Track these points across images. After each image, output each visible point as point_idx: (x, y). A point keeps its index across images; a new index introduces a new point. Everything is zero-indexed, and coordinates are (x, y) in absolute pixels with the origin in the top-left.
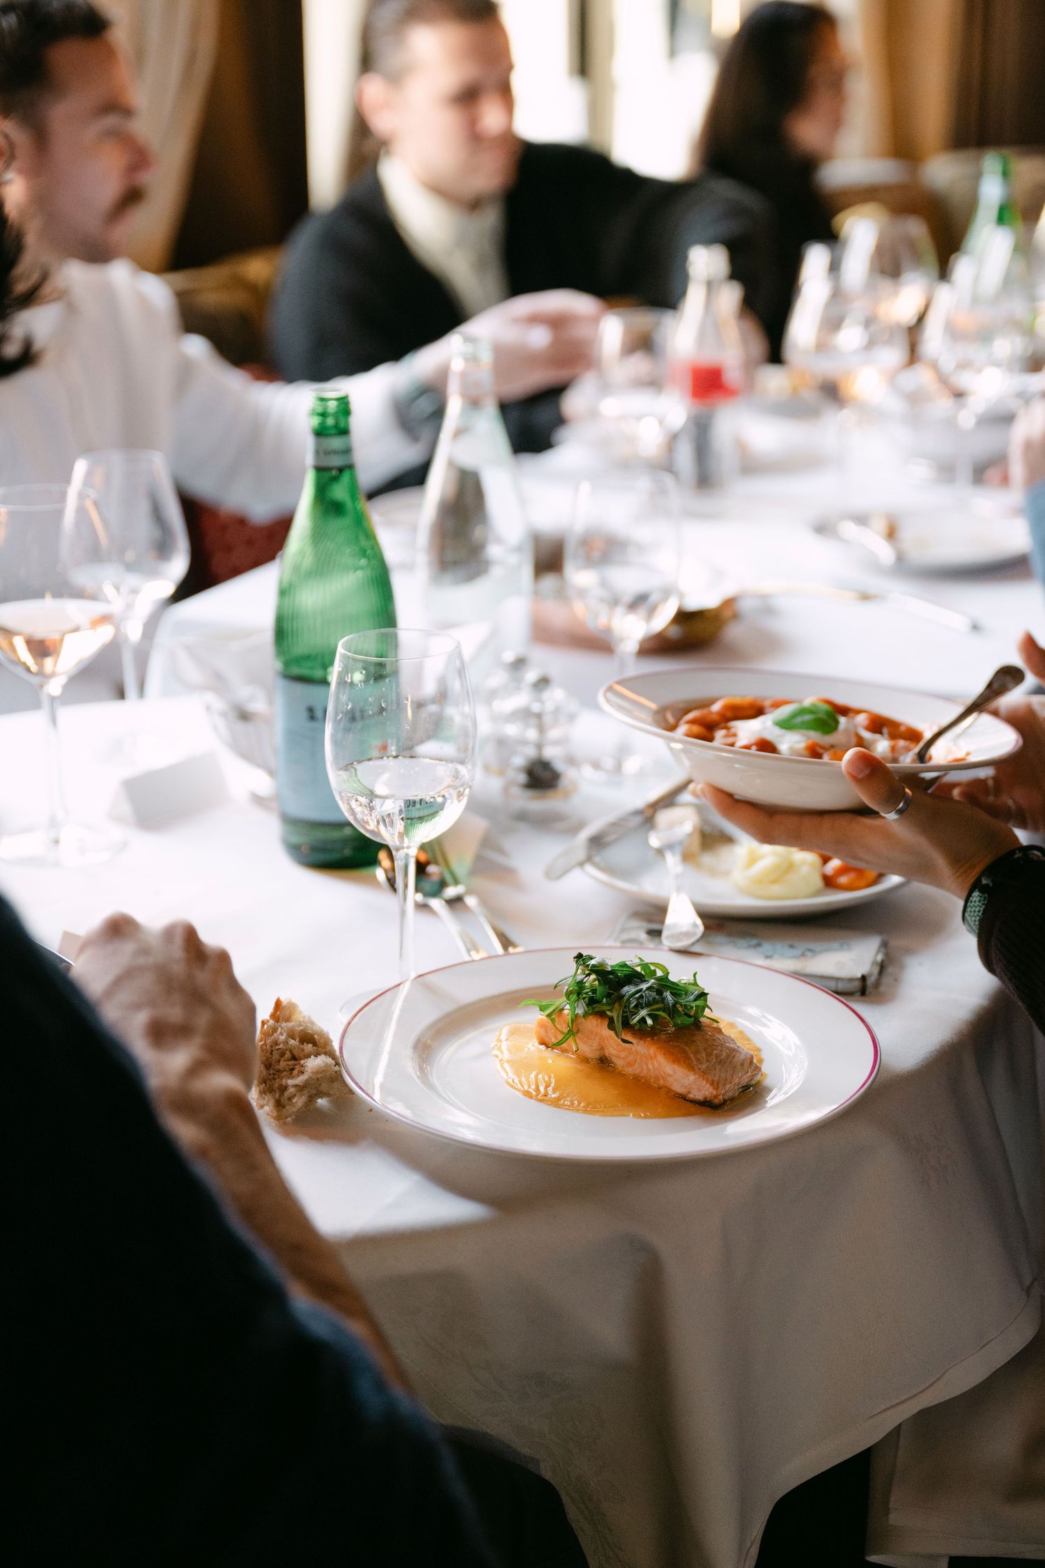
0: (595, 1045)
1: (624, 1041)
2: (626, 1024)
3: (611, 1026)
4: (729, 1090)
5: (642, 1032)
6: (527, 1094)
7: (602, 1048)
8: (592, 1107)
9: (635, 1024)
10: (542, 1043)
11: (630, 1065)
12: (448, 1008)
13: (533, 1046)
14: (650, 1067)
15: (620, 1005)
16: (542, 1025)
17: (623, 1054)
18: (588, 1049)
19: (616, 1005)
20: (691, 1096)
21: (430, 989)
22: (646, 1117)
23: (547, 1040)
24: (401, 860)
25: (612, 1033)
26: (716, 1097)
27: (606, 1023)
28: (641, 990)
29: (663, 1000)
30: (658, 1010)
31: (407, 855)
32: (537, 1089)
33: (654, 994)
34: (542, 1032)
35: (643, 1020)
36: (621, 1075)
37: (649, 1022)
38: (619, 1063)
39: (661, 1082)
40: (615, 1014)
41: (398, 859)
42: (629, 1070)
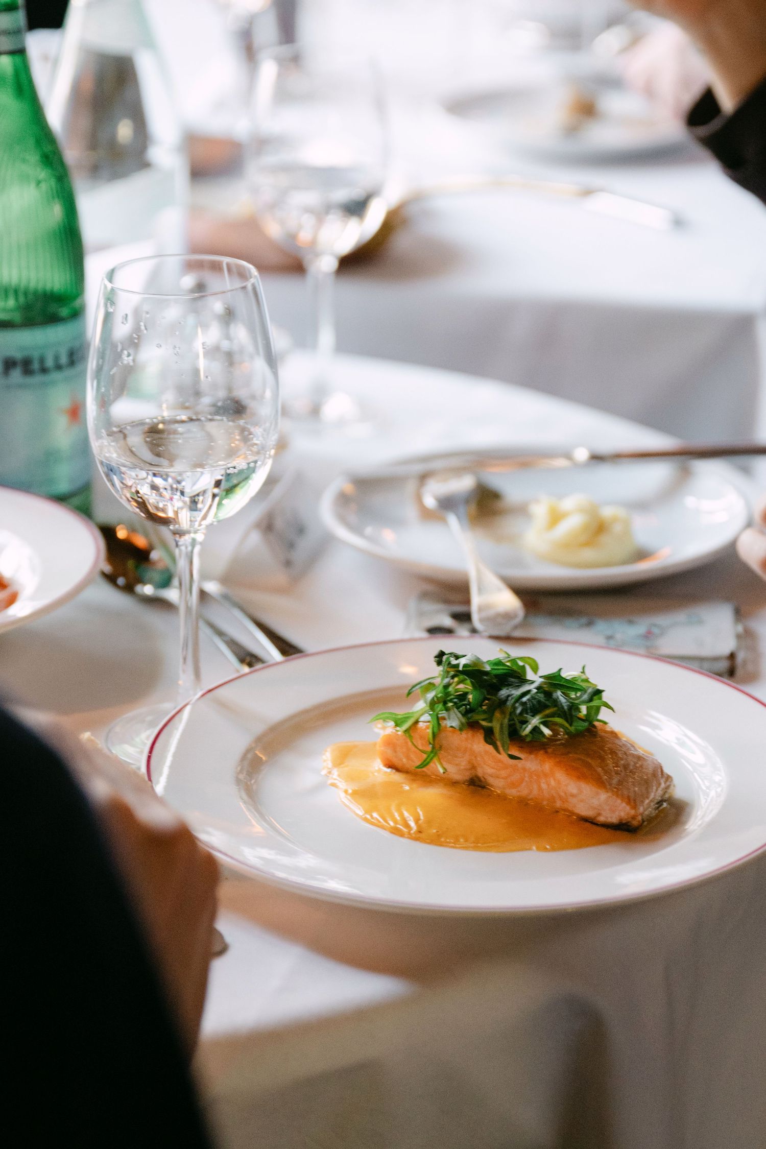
0: (464, 763)
1: (512, 757)
3: (489, 736)
5: (535, 743)
6: (396, 831)
7: (474, 767)
8: (481, 843)
9: (526, 736)
10: (391, 766)
11: (513, 785)
12: (259, 728)
13: (377, 770)
14: (544, 786)
15: (503, 713)
16: (389, 742)
17: (504, 773)
18: (455, 769)
19: (497, 714)
20: (602, 819)
21: (223, 705)
22: (553, 849)
23: (396, 761)
24: (186, 548)
25: (490, 748)
26: (634, 818)
27: (480, 737)
28: (528, 692)
29: (556, 703)
30: (553, 715)
31: (194, 540)
32: (407, 826)
33: (541, 696)
34: (389, 752)
35: (536, 730)
36: (503, 798)
37: (547, 731)
38: (497, 784)
39: (558, 804)
40: (498, 723)
41: (182, 545)
42: (513, 792)
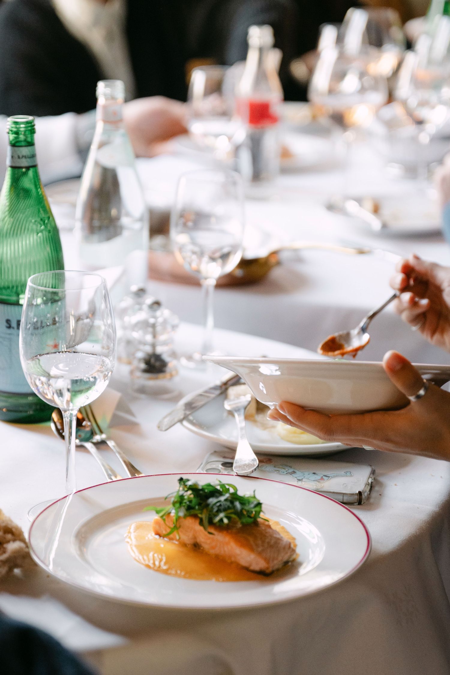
0: (191, 535)
1: (210, 533)
2: (211, 522)
3: (201, 523)
4: (276, 564)
5: (220, 527)
6: (148, 566)
7: (195, 538)
8: (189, 575)
9: (216, 523)
10: (157, 534)
11: (213, 548)
12: (97, 511)
13: (151, 536)
14: (226, 549)
15: (207, 510)
16: (157, 523)
17: (208, 541)
18: (187, 538)
19: (205, 511)
20: (252, 568)
21: (85, 500)
22: (223, 581)
23: (160, 532)
24: (68, 418)
25: (201, 528)
26: (268, 568)
27: (198, 521)
28: (220, 501)
29: (234, 507)
30: (231, 513)
31: (71, 414)
32: (154, 564)
33: (228, 504)
34: (157, 527)
35: (221, 520)
36: (207, 554)
37: (226, 521)
38: (206, 547)
39: (233, 559)
40: (204, 516)
41: (66, 417)
42: (212, 552)
